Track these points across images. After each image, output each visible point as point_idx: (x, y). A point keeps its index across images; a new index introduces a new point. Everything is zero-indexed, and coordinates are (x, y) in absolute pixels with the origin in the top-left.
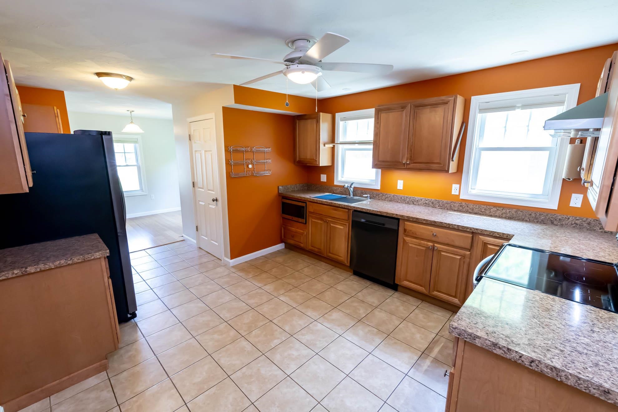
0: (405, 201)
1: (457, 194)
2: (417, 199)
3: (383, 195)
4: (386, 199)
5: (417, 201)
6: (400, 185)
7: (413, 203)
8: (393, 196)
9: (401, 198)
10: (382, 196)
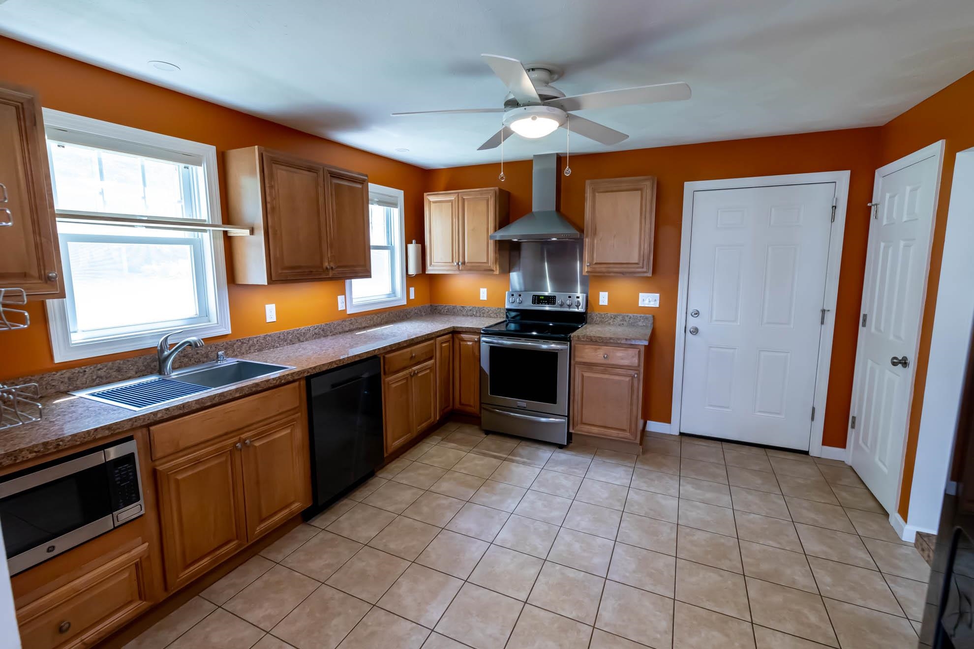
0: (285, 341)
1: (344, 308)
2: (303, 331)
3: (243, 343)
4: (249, 349)
5: (304, 333)
6: (271, 313)
7: (299, 340)
8: (265, 338)
9: (279, 337)
10: (240, 347)
